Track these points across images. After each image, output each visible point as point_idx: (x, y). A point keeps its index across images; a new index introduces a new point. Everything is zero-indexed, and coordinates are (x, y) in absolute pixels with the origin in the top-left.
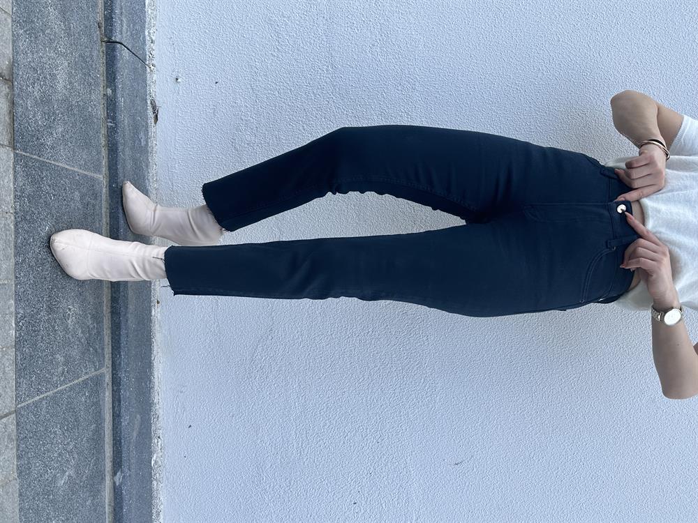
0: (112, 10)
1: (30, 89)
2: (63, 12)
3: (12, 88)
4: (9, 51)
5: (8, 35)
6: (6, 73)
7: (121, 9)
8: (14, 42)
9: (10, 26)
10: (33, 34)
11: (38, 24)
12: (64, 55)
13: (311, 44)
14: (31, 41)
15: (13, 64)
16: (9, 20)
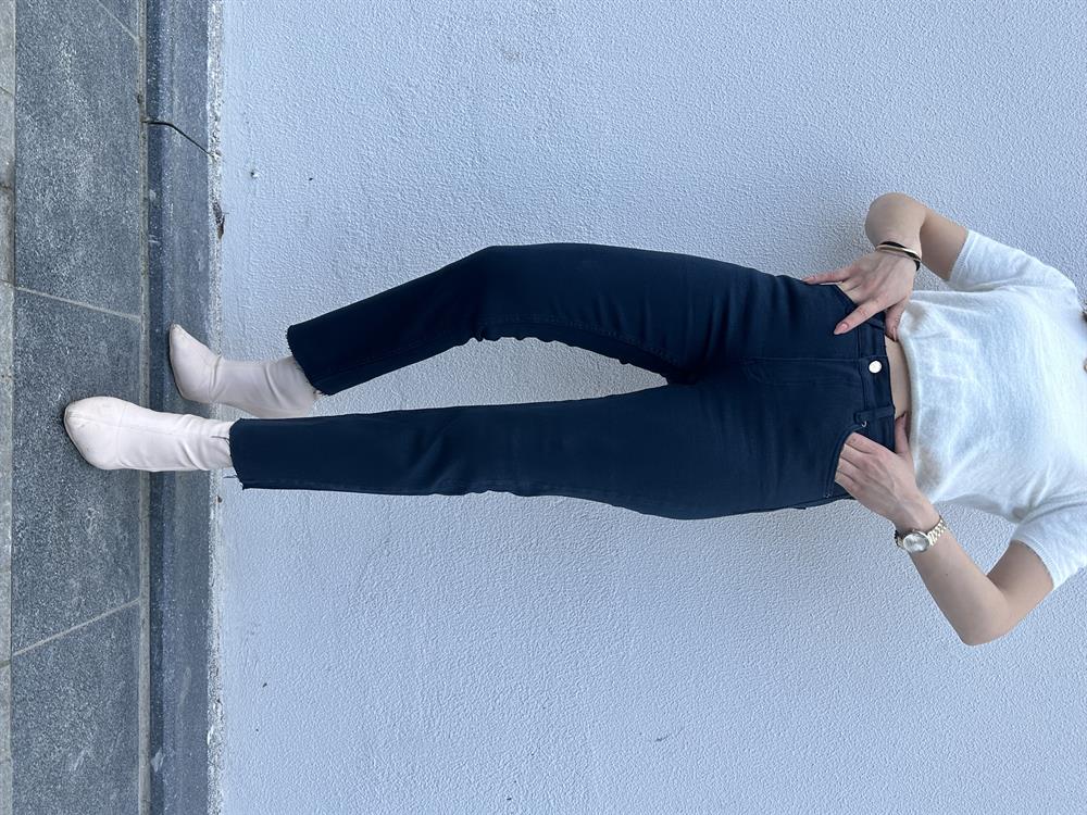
0: (158, 77)
1: (39, 198)
2: (87, 85)
3: (13, 198)
4: (10, 147)
5: (10, 125)
6: (5, 177)
7: (172, 76)
8: (17, 133)
9: (12, 111)
10: (44, 120)
11: (52, 105)
12: (89, 146)
13: (448, 125)
14: (42, 130)
15: (17, 164)
16: (12, 103)
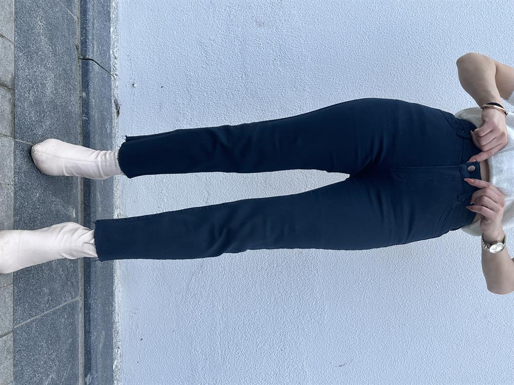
0: (86, 36)
1: (27, 95)
2: (51, 39)
3: (13, 95)
4: (11, 68)
5: (11, 57)
6: (9, 84)
7: (93, 35)
8: (15, 61)
9: (13, 50)
10: (29, 56)
11: (33, 48)
12: (52, 70)
14: (28, 61)
15: (15, 77)
16: (13, 46)
